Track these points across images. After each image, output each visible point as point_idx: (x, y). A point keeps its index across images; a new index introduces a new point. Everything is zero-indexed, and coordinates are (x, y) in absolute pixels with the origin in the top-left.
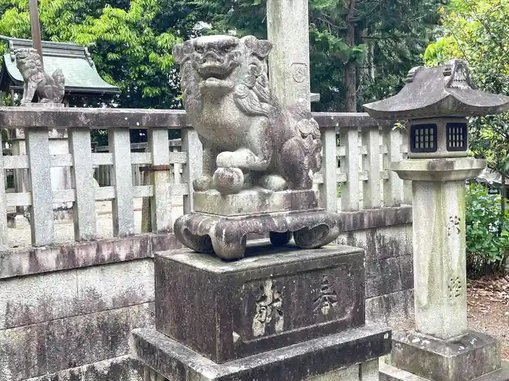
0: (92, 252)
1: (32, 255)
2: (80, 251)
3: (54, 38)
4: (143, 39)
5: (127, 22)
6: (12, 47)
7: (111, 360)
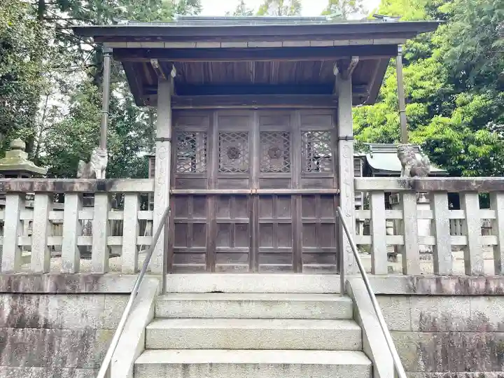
0: (482, 285)
1: (438, 281)
2: (473, 282)
3: (396, 141)
4: (462, 135)
5: (450, 126)
6: (371, 149)
7: (498, 373)
